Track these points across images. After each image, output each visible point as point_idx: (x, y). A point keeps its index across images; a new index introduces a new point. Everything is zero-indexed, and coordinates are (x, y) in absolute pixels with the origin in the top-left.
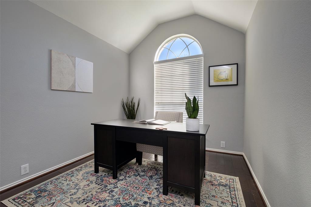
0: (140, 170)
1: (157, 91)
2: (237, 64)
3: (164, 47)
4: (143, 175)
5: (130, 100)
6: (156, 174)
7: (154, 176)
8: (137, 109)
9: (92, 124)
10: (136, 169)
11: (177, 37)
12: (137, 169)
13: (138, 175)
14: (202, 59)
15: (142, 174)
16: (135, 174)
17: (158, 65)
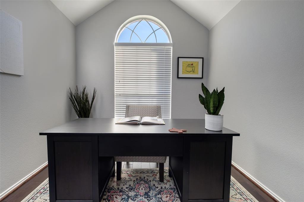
0: (124, 187)
1: (119, 80)
2: (203, 58)
3: (126, 26)
4: (136, 196)
5: (81, 90)
6: (150, 188)
7: (149, 192)
8: (92, 102)
9: (41, 134)
10: (118, 189)
11: (142, 19)
12: (120, 188)
13: (128, 198)
14: (171, 48)
15: (132, 194)
16: (123, 197)
17: (120, 47)
